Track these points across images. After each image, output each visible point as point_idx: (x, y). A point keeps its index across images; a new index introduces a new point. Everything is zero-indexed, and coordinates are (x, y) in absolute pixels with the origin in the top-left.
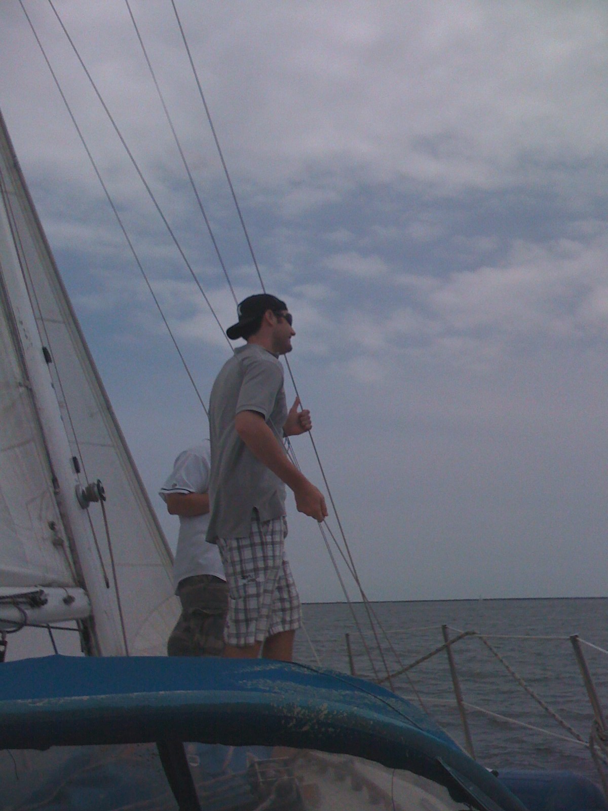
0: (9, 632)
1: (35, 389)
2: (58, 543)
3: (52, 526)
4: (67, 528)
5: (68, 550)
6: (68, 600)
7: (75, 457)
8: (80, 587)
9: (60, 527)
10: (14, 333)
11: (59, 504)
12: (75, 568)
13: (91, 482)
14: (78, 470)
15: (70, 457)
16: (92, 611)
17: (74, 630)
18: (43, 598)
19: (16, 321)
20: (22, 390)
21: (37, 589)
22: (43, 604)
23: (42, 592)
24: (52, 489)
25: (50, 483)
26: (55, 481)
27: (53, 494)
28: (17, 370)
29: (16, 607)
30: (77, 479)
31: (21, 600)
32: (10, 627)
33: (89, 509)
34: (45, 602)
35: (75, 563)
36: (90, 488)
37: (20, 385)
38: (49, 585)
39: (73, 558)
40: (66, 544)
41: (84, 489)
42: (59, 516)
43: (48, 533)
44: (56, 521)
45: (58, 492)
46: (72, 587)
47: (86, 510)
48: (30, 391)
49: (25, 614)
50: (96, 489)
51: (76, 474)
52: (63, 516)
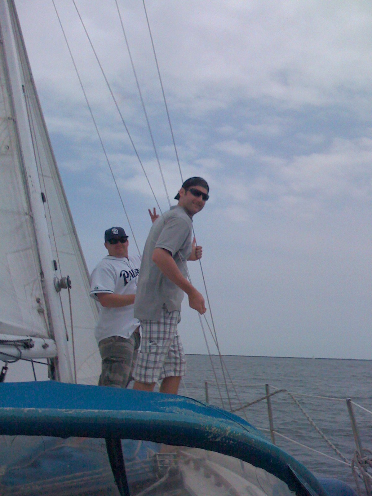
0: (10, 362)
1: (35, 217)
2: (41, 311)
3: (38, 301)
4: (47, 302)
5: (46, 316)
6: (45, 346)
7: (55, 261)
8: (52, 339)
9: (43, 301)
10: (25, 182)
11: (44, 288)
12: (50, 327)
13: (63, 276)
14: (56, 269)
15: (52, 260)
16: (57, 354)
17: (46, 364)
18: (31, 344)
19: (27, 175)
20: (27, 217)
21: (29, 338)
22: (31, 347)
23: (31, 340)
24: (40, 278)
25: (39, 274)
26: (42, 274)
27: (40, 282)
28: (25, 205)
29: (16, 347)
30: (55, 274)
31: (18, 343)
32: (11, 359)
33: (61, 292)
34: (32, 346)
35: (50, 324)
36: (62, 280)
37: (26, 214)
38: (34, 336)
39: (49, 321)
40: (46, 312)
41: (59, 280)
42: (43, 295)
43: (36, 304)
44: (41, 298)
45: (43, 281)
46: (47, 338)
47: (58, 293)
48: (32, 218)
49: (21, 352)
50: (66, 281)
51: (55, 271)
52: (45, 295)
